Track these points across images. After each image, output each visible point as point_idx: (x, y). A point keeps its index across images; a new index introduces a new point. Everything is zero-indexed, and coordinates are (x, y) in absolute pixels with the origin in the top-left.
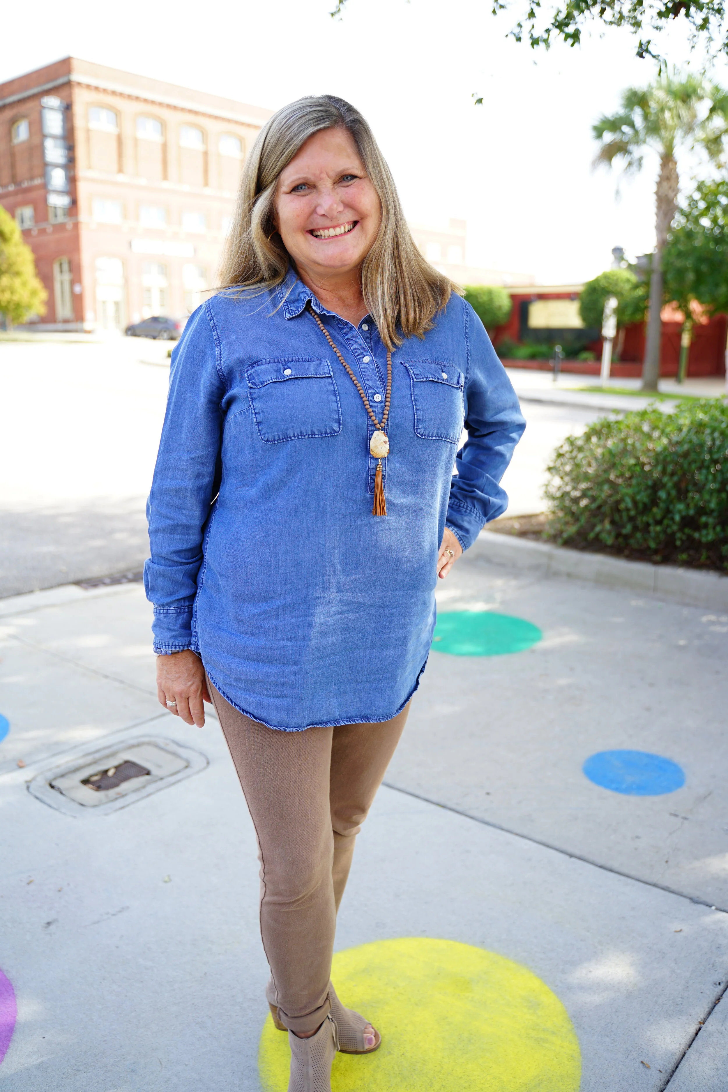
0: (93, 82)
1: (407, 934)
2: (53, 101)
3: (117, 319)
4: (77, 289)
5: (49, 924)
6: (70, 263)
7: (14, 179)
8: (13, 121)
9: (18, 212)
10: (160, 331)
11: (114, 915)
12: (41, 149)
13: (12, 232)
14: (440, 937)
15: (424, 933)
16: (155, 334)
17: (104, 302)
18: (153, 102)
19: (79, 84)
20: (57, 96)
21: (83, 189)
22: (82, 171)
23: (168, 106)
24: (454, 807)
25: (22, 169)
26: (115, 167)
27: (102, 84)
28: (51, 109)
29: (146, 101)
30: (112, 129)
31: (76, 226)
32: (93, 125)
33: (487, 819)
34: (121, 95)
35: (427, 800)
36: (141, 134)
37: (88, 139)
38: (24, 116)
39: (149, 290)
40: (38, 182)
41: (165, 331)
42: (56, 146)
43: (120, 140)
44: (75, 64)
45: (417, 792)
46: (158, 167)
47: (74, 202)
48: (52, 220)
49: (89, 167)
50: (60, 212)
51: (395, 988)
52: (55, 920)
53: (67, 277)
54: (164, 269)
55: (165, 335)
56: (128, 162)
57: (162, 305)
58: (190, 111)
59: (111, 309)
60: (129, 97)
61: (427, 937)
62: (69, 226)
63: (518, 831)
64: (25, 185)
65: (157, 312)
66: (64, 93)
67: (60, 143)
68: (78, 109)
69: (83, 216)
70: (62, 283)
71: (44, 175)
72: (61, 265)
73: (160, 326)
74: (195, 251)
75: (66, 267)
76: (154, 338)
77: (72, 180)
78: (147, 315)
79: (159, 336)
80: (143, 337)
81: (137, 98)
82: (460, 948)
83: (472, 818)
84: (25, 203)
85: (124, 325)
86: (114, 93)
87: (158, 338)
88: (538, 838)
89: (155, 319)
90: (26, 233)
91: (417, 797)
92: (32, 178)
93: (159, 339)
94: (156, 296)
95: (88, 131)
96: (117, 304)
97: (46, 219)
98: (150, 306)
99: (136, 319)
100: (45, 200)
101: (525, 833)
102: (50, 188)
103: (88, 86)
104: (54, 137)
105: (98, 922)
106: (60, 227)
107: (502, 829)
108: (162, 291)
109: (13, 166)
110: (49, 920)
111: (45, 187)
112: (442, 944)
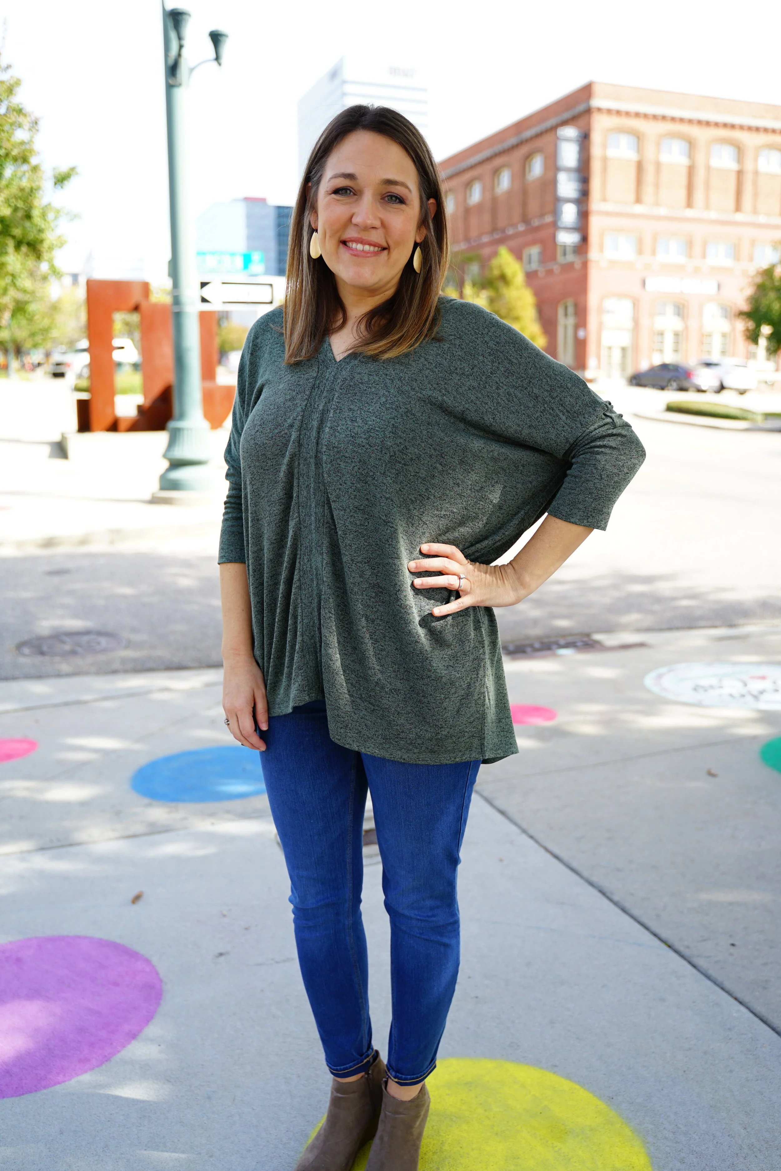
0: (614, 105)
1: (536, 1063)
2: (570, 132)
3: (623, 366)
4: (581, 334)
5: (221, 954)
6: (576, 305)
7: (525, 219)
8: (528, 157)
9: (525, 254)
10: (669, 381)
11: (277, 962)
12: (554, 183)
13: (514, 275)
14: (568, 1077)
15: (554, 1068)
16: (664, 384)
17: (610, 348)
18: (682, 120)
19: (599, 110)
20: (574, 125)
21: (595, 223)
22: (595, 204)
23: (700, 122)
24: (681, 949)
25: (533, 207)
26: (632, 196)
27: (624, 107)
28: (567, 140)
29: (673, 119)
30: (632, 156)
31: (585, 265)
32: (611, 153)
33: (711, 972)
34: (646, 116)
35: (655, 935)
36: (664, 158)
37: (605, 169)
38: (539, 150)
39: (661, 334)
40: (548, 219)
41: (675, 381)
42: (569, 180)
43: (640, 167)
44: (597, 90)
45: (649, 924)
46: (682, 193)
47: (585, 239)
48: (560, 259)
49: (604, 199)
50: (568, 250)
51: (486, 1110)
52: (227, 953)
53: (571, 321)
54: (681, 310)
55: (675, 385)
56: (648, 190)
57: (676, 351)
58: (725, 125)
59: (617, 355)
60: (655, 117)
61: (555, 1073)
62: (578, 265)
63: (739, 996)
64: (536, 223)
65: (669, 358)
66: (582, 122)
67: (574, 175)
68: (596, 137)
69: (593, 254)
70: (566, 327)
71: (556, 213)
72: (566, 308)
73: (669, 375)
74: (719, 286)
75: (571, 310)
76: (662, 388)
77: (584, 215)
78: (657, 361)
79: (667, 386)
80: (649, 387)
81: (664, 118)
82: (583, 1095)
83: (694, 966)
84: (533, 243)
85: (630, 371)
86: (637, 115)
87: (666, 388)
88: (759, 1009)
89: (664, 367)
90: (530, 276)
91: (647, 928)
92: (542, 215)
93: (668, 390)
94: (669, 341)
95: (605, 160)
96: (624, 349)
97: (554, 258)
98: (661, 351)
99: (644, 366)
100: (554, 237)
101: (747, 999)
102: (560, 224)
103: (609, 111)
104: (568, 170)
105: (261, 964)
106: (568, 267)
107: (723, 989)
108: (676, 335)
109: (524, 204)
110: (222, 951)
111: (555, 226)
112: (566, 1084)
